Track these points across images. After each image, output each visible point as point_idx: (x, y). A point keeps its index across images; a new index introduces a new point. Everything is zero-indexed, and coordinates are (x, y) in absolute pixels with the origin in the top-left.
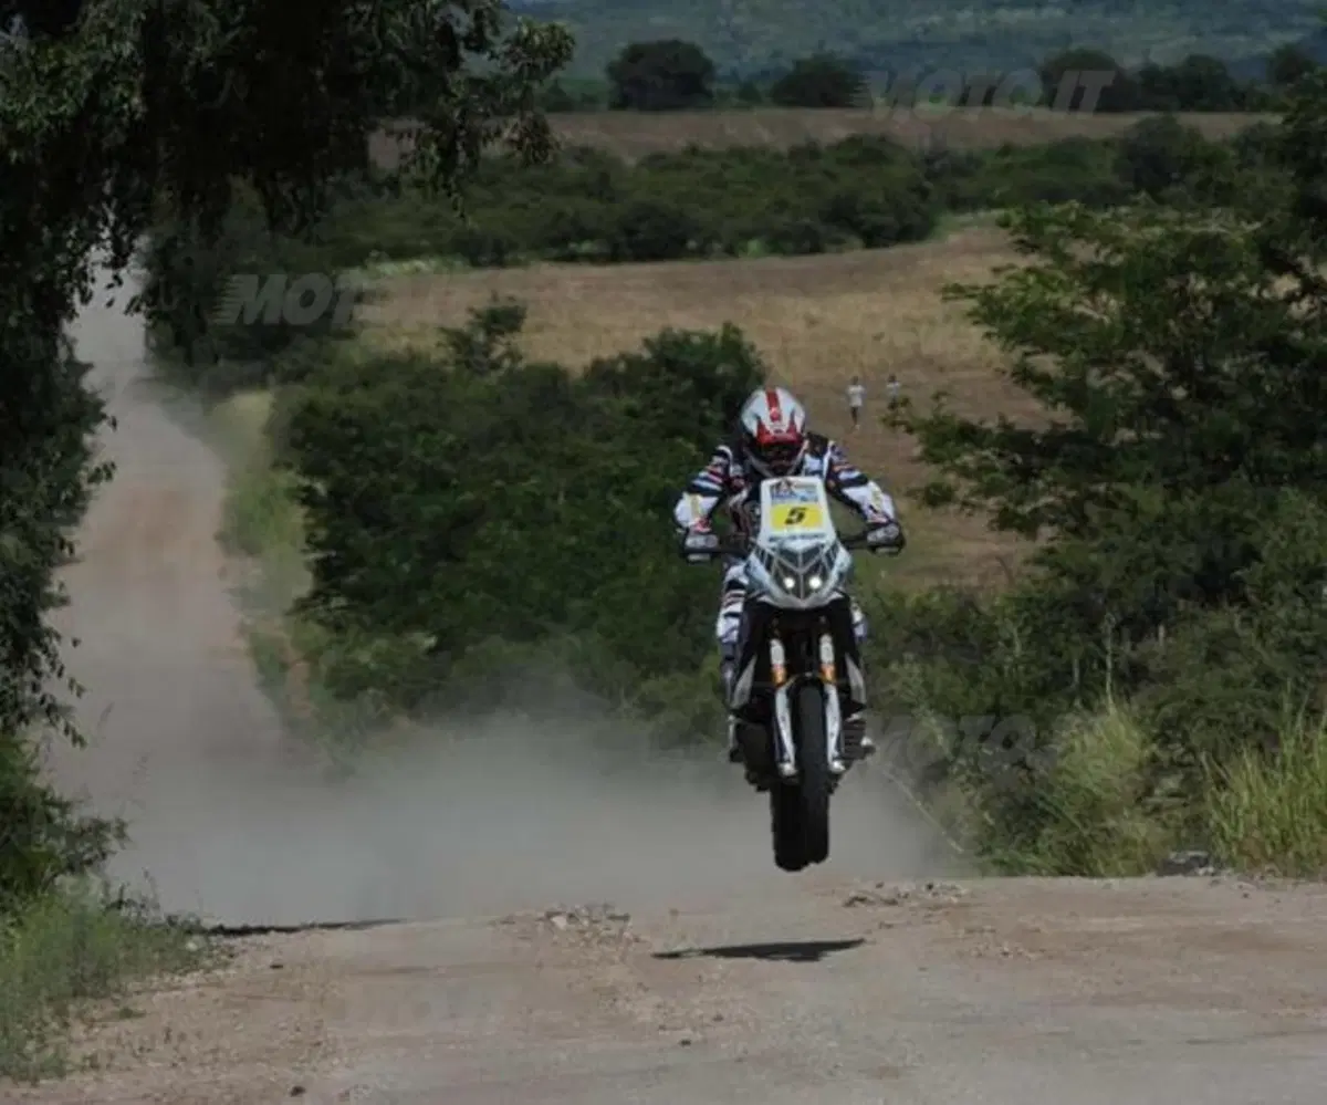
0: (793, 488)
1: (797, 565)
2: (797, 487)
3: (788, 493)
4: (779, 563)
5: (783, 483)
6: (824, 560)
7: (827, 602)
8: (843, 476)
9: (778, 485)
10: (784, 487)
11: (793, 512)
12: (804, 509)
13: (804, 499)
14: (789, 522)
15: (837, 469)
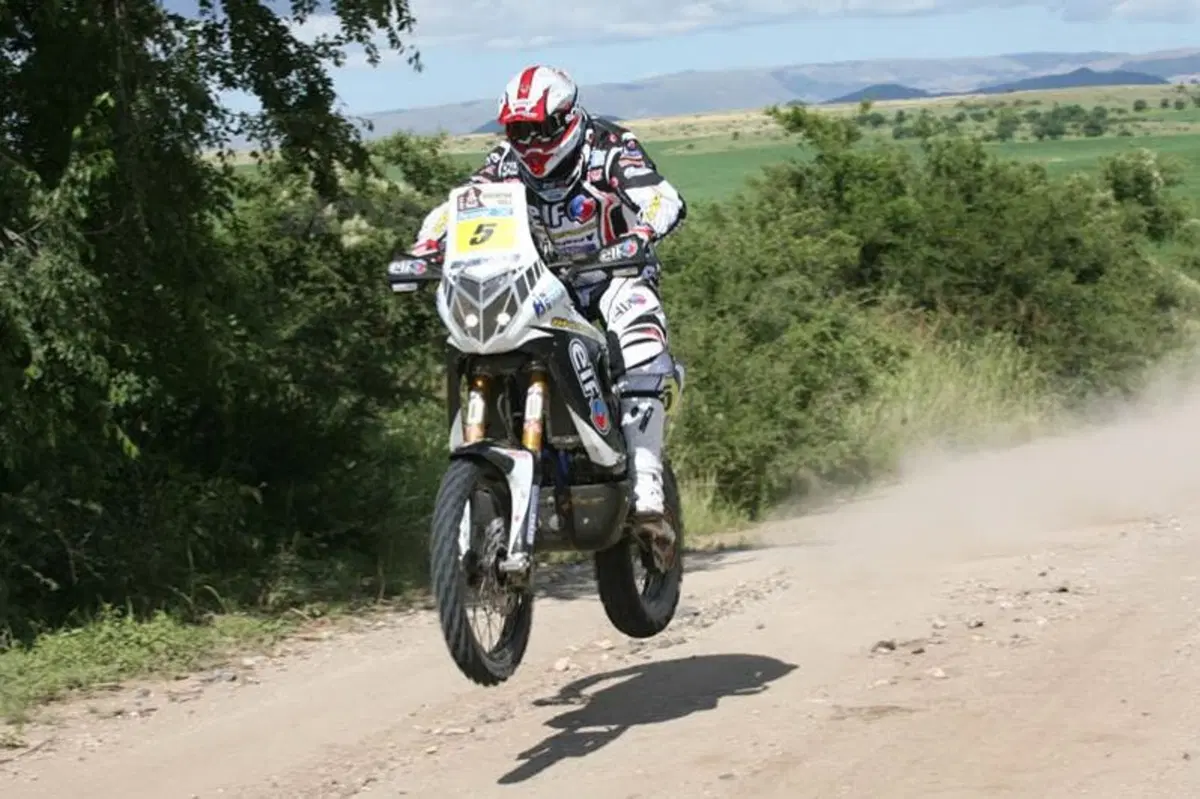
0: (481, 198)
1: (477, 299)
2: (489, 196)
3: (476, 204)
4: (459, 294)
5: (472, 191)
6: (514, 290)
7: (520, 343)
8: (630, 173)
9: (466, 195)
10: (472, 197)
11: (479, 229)
12: (494, 225)
13: (494, 212)
14: (473, 242)
15: (622, 164)
